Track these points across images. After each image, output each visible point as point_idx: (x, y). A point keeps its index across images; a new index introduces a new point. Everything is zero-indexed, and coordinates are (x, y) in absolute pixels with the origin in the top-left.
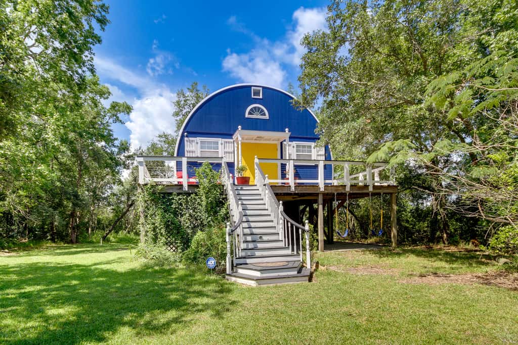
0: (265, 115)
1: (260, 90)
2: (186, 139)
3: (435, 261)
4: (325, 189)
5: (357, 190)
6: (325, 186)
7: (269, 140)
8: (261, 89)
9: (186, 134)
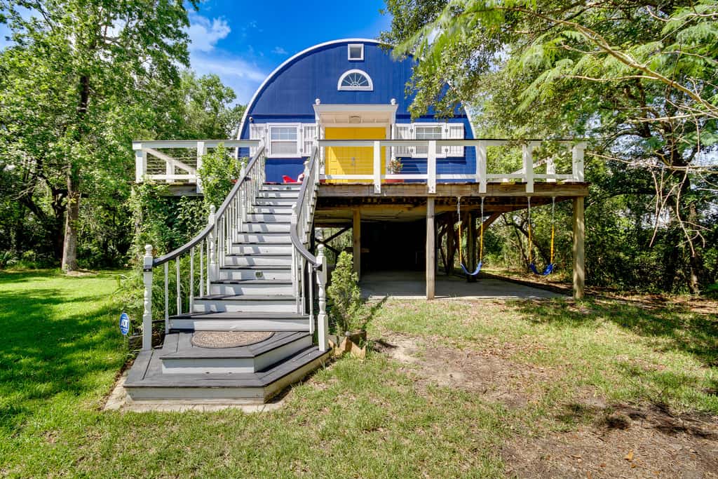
0: (368, 85)
1: (360, 49)
2: (251, 125)
3: (665, 350)
4: (436, 190)
5: (500, 191)
6: (437, 185)
7: (373, 121)
8: (362, 45)
9: (250, 118)
